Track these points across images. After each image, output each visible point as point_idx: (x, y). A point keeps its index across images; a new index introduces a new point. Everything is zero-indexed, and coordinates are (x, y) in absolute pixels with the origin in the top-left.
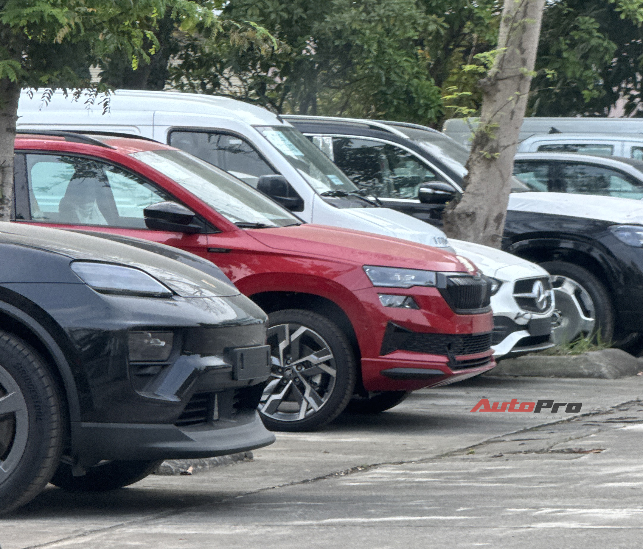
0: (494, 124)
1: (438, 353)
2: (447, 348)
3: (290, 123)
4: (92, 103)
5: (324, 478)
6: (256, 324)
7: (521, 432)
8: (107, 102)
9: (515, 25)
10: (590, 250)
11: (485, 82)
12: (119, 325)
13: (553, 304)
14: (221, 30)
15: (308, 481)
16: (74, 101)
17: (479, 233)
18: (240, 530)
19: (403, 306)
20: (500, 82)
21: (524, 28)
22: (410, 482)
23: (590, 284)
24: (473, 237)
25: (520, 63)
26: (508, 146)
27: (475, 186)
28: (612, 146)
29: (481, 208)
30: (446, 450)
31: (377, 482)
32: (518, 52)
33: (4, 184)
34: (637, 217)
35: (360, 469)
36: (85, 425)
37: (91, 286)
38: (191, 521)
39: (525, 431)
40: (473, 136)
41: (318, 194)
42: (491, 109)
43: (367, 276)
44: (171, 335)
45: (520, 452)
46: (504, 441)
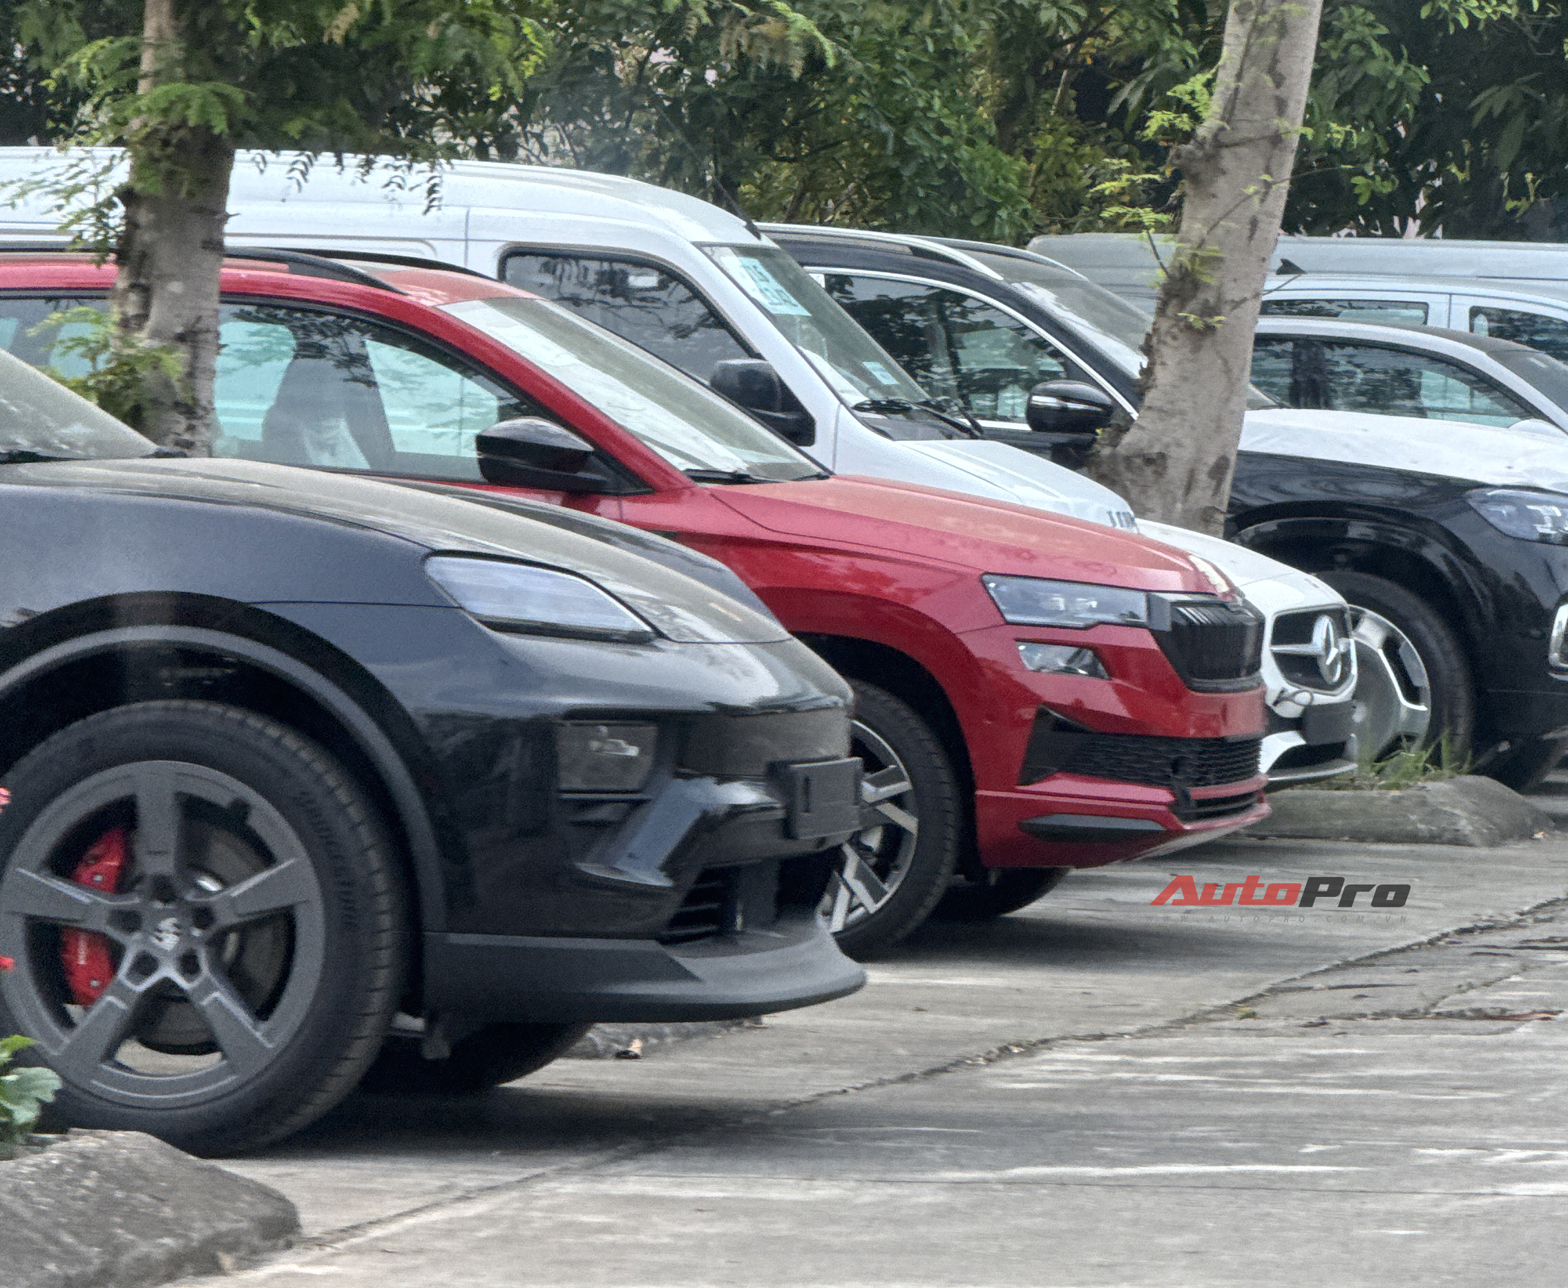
0: (1212, 249)
1: (1148, 781)
2: (1169, 770)
3: (775, 241)
4: (400, 186)
5: (944, 1070)
6: (827, 708)
7: (1337, 968)
8: (435, 185)
9: (1262, 19)
10: (1422, 543)
11: (1191, 153)
12: (533, 707)
13: (1354, 670)
14: (706, 20)
15: (913, 1076)
16: (359, 182)
17: (1175, 501)
18: (824, 1191)
19: (1068, 670)
20: (1225, 153)
21: (1283, 29)
22: (1146, 1083)
23: (1421, 627)
24: (1159, 511)
25: (1271, 108)
26: (1244, 300)
27: (1165, 393)
28: (1425, 306)
29: (1179, 445)
30: (1191, 1007)
31: (1071, 1081)
32: (1268, 80)
33: (197, 373)
34: (1529, 472)
35: (1016, 1050)
36: (455, 938)
37: (471, 613)
38: (696, 1169)
39: (1347, 965)
40: (1161, 275)
41: (846, 407)
42: (1204, 213)
43: (992, 599)
44: (650, 731)
45: (1363, 1016)
46: (1309, 988)
